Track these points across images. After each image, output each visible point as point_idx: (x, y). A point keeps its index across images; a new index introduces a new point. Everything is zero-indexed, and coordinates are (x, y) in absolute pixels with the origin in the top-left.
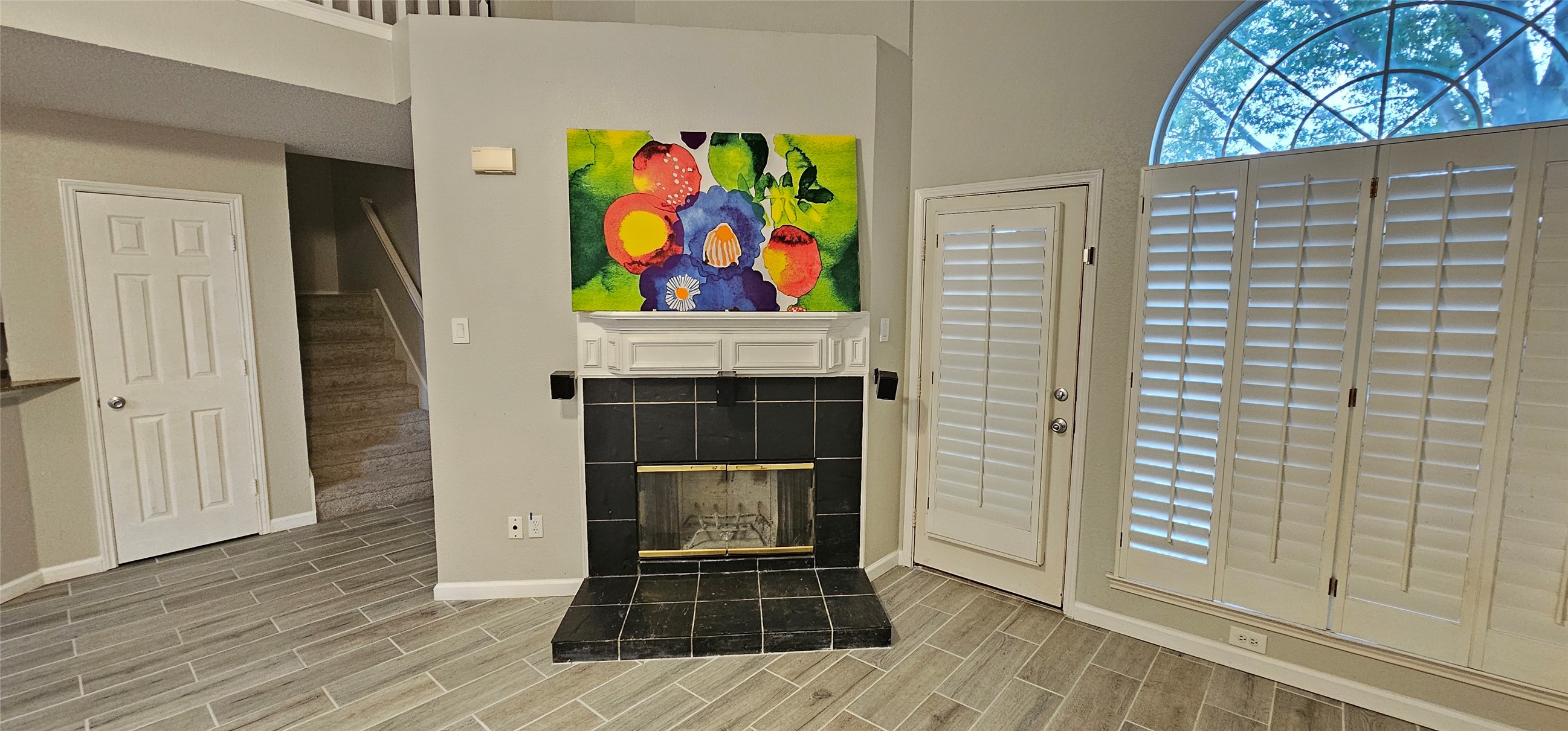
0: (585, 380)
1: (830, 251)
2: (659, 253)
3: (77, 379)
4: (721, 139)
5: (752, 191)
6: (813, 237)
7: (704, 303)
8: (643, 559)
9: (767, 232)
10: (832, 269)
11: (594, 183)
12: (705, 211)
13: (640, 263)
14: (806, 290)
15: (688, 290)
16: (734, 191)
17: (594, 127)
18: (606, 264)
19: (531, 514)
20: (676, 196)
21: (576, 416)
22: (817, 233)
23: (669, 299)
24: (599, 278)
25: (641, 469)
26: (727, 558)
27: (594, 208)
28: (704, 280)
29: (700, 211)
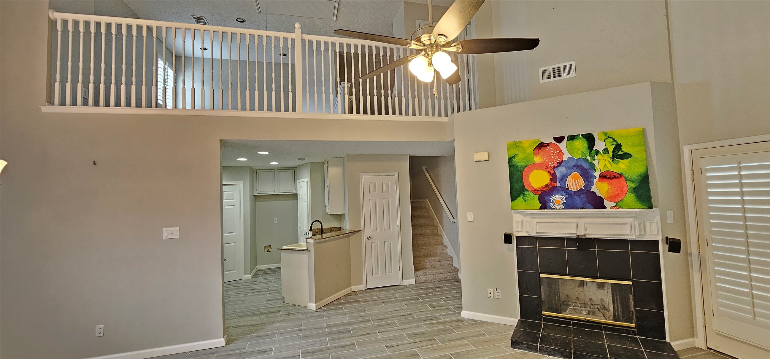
0: (517, 237)
1: (632, 181)
2: (547, 186)
3: (361, 230)
4: (572, 138)
5: (588, 158)
6: (622, 175)
7: (567, 206)
8: (544, 315)
9: (597, 174)
10: (633, 189)
11: (519, 161)
12: (566, 168)
13: (538, 190)
14: (620, 199)
15: (560, 200)
16: (579, 158)
17: (517, 140)
18: (524, 191)
19: (496, 289)
20: (553, 163)
21: (513, 251)
22: (624, 173)
23: (552, 204)
24: (521, 197)
25: (541, 275)
26: (586, 322)
27: (518, 170)
28: (567, 196)
29: (564, 168)
